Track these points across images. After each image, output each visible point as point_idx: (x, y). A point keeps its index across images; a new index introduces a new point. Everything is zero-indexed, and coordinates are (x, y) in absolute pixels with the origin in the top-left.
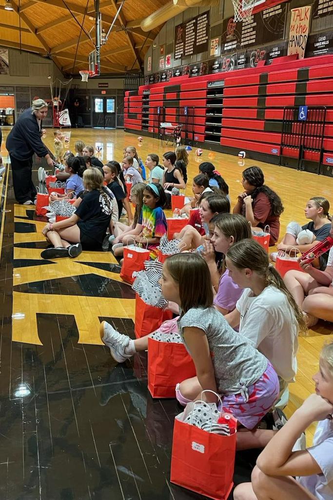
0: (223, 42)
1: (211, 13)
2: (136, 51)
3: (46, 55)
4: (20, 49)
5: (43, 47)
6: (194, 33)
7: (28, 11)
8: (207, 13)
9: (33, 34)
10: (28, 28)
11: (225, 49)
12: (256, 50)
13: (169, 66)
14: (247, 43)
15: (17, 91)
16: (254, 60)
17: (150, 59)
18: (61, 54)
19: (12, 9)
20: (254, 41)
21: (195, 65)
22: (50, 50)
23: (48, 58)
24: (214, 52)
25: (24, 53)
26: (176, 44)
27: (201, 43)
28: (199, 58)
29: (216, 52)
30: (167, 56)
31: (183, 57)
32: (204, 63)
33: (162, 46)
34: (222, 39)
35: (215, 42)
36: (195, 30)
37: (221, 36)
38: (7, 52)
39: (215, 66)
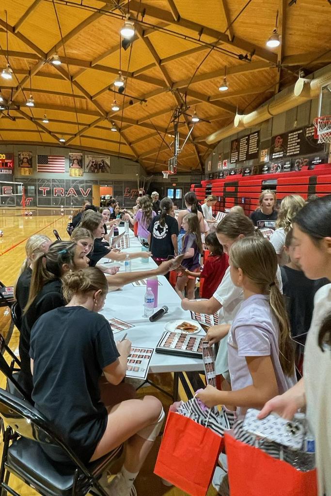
0: (272, 152)
1: (261, 132)
2: (200, 157)
3: (136, 160)
4: (118, 156)
5: (134, 155)
6: (247, 146)
7: (126, 131)
8: (258, 132)
9: (128, 146)
10: (125, 142)
11: (273, 157)
12: (300, 159)
13: (226, 168)
14: (292, 153)
15: (115, 183)
16: (298, 166)
17: (210, 162)
18: (146, 159)
19: (116, 130)
20: (298, 152)
21: (247, 168)
22: (139, 156)
23: (137, 161)
24: (264, 159)
25: (120, 159)
26: (231, 153)
27: (253, 153)
28: (251, 163)
29: (266, 159)
30: (224, 161)
31: (237, 162)
32: (255, 167)
33: (220, 154)
34: (271, 151)
35: (264, 152)
36: (248, 144)
37: (269, 149)
38: (109, 158)
39: (264, 169)
